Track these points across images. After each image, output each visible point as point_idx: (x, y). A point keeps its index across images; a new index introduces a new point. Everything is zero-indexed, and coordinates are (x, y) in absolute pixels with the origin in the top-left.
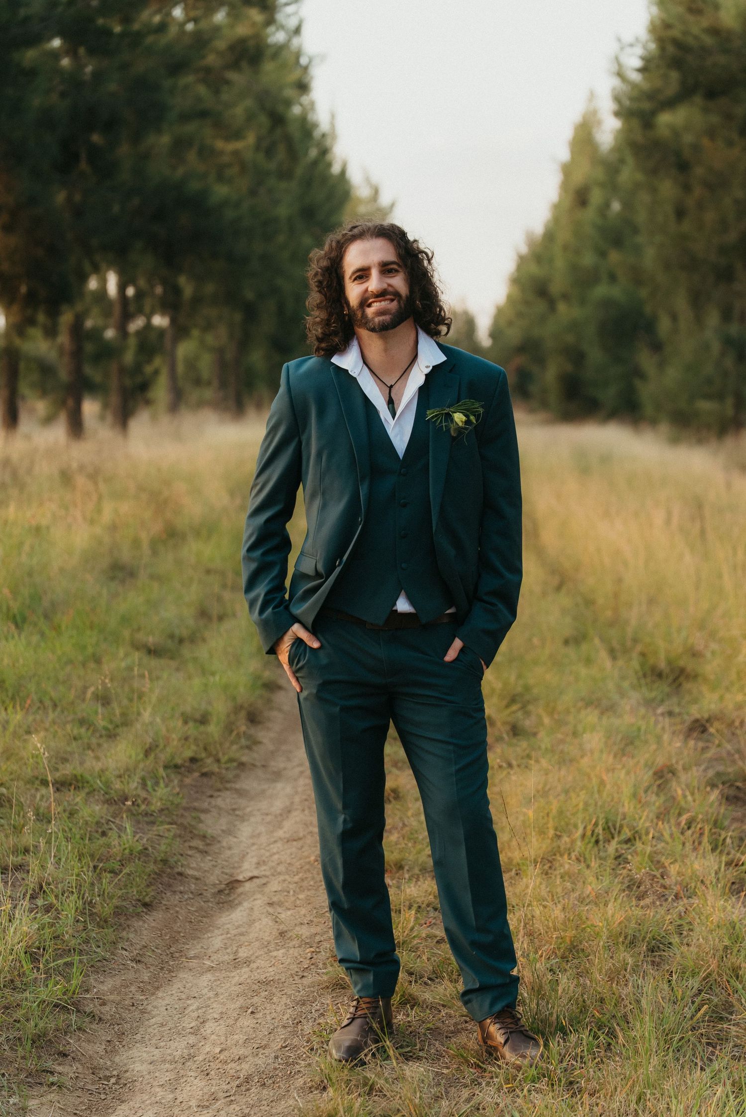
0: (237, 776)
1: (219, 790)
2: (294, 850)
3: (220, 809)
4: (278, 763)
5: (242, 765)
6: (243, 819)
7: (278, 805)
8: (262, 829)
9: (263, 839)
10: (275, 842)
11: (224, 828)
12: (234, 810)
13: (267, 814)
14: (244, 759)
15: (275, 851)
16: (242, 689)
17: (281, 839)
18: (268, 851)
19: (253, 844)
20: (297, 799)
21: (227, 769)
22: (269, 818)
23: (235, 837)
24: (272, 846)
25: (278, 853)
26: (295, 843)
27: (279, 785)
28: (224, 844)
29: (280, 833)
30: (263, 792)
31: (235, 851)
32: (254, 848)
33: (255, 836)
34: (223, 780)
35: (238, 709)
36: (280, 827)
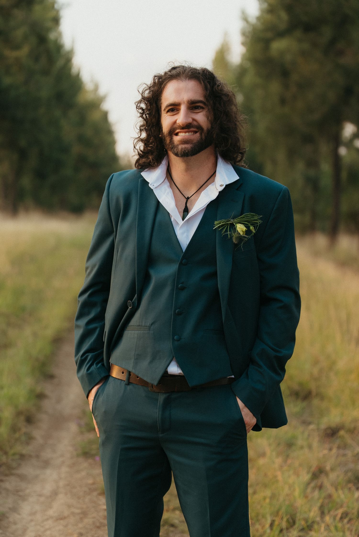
0: (19, 465)
1: (6, 475)
2: (61, 527)
3: (7, 490)
4: (47, 454)
5: (22, 457)
6: (24, 498)
7: (48, 488)
8: (37, 507)
9: (39, 517)
10: (47, 519)
11: (11, 506)
12: (18, 491)
13: (40, 495)
14: (24, 452)
15: (47, 527)
16: (22, 400)
17: (51, 517)
18: (42, 527)
19: (32, 521)
20: (61, 484)
21: (13, 460)
22: (42, 499)
23: (19, 514)
24: (45, 523)
25: (49, 529)
26: (62, 522)
27: (48, 472)
28: (11, 519)
29: (51, 512)
30: (37, 477)
31: (19, 526)
32: (33, 523)
33: (33, 514)
34: (10, 468)
35: (19, 414)
36: (51, 507)
